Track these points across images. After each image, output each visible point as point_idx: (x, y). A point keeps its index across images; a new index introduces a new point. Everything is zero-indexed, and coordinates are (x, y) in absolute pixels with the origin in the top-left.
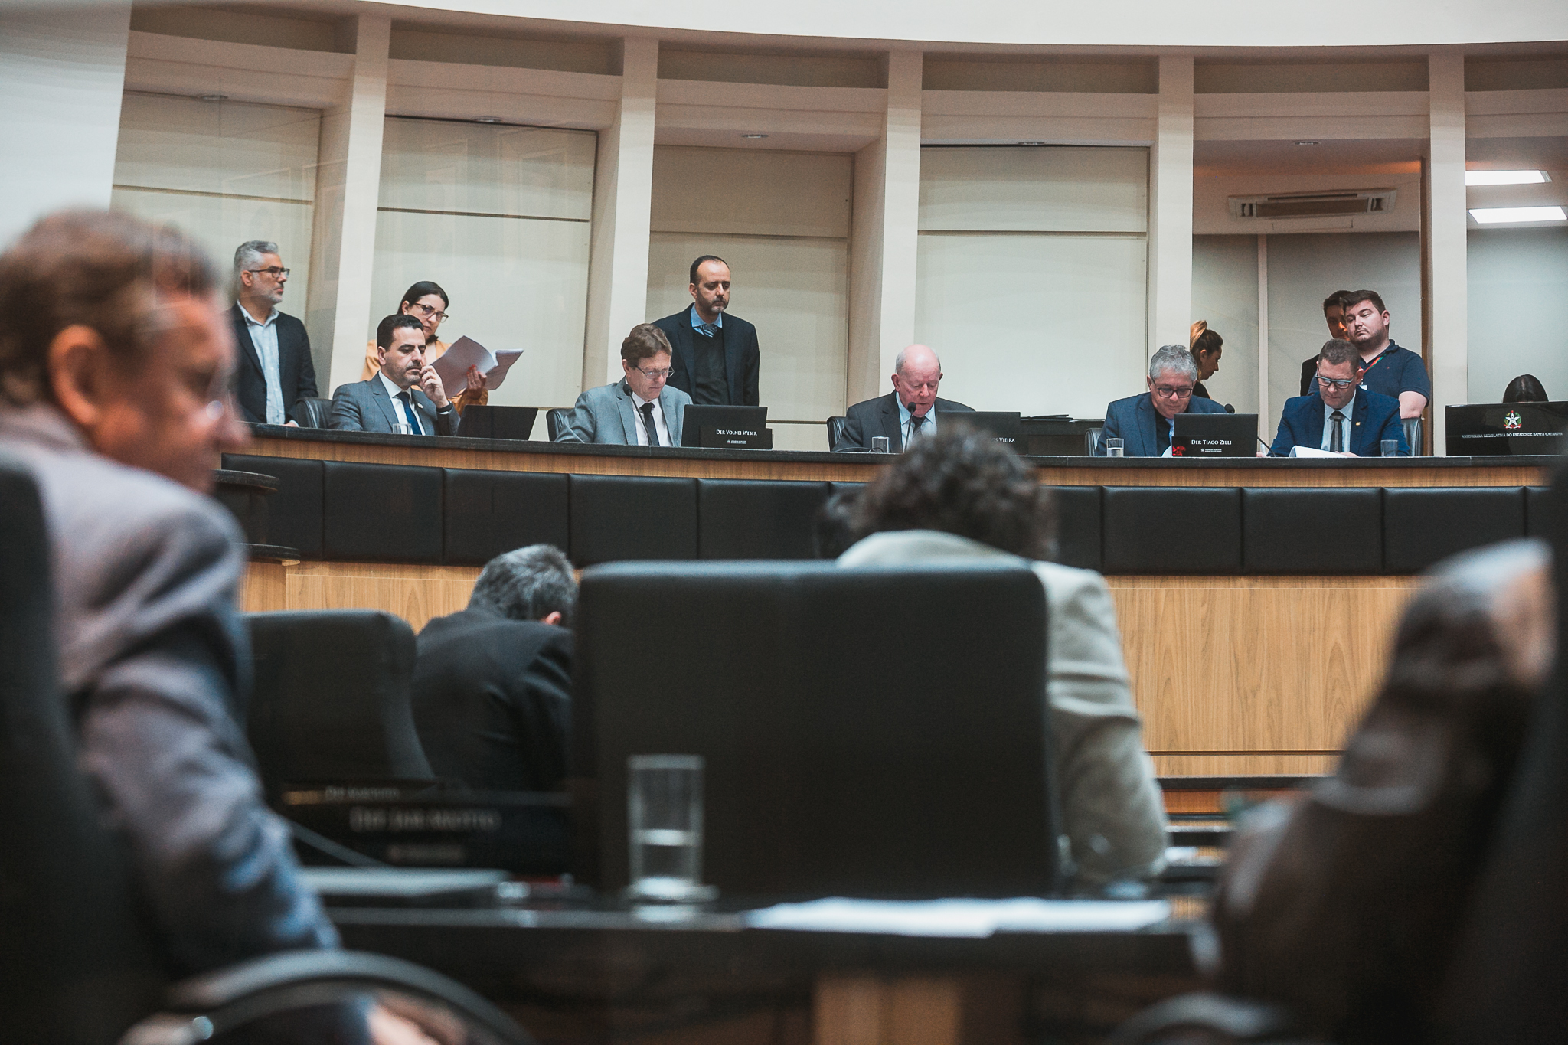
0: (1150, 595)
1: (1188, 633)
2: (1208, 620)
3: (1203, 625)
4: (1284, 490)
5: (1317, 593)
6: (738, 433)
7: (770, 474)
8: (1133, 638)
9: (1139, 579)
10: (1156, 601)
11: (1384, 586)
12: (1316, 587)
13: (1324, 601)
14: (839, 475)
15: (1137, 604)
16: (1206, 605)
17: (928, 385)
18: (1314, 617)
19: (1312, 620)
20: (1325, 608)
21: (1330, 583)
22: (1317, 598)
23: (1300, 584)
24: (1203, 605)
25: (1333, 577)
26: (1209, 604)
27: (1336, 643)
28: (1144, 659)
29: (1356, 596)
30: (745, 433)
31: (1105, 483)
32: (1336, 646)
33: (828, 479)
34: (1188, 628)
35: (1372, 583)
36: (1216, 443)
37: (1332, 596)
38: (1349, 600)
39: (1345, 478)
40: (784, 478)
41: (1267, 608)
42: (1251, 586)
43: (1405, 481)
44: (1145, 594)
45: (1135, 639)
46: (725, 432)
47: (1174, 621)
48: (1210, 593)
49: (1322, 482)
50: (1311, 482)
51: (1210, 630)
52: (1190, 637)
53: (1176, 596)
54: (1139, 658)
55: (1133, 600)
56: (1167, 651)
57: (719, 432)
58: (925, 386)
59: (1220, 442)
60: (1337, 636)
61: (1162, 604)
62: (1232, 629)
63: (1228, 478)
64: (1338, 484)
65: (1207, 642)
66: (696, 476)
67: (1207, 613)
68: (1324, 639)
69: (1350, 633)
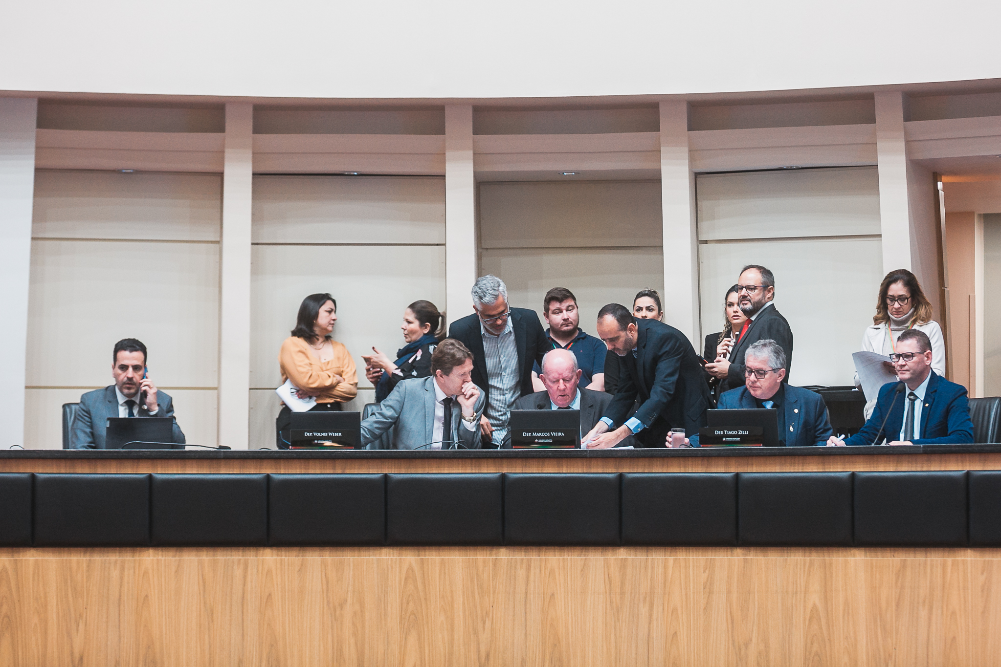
0: (660, 564)
1: (692, 595)
2: (708, 583)
3: (704, 588)
4: (772, 475)
5: (799, 561)
6: (325, 434)
7: (334, 468)
8: (645, 598)
9: (652, 549)
10: (665, 568)
11: (854, 556)
12: (799, 556)
13: (804, 568)
14: (395, 468)
15: (650, 570)
16: (707, 572)
17: (564, 380)
18: (796, 581)
19: (795, 585)
20: (806, 573)
21: (810, 553)
22: (799, 566)
23: (786, 554)
24: (704, 572)
25: (813, 548)
26: (709, 571)
27: (814, 604)
28: (654, 617)
29: (831, 564)
30: (330, 434)
31: (625, 470)
32: (815, 607)
33: (386, 471)
34: (691, 591)
35: (845, 553)
36: (734, 433)
37: (811, 564)
38: (825, 568)
39: (824, 463)
40: (347, 472)
41: (758, 574)
42: (745, 555)
43: (872, 465)
44: (656, 562)
45: (648, 599)
46: (313, 434)
47: (681, 584)
48: (711, 562)
49: (804, 467)
50: (796, 467)
51: (711, 592)
52: (694, 598)
53: (683, 564)
54: (651, 616)
55: (646, 568)
56: (675, 610)
57: (307, 434)
58: (561, 381)
59: (738, 432)
60: (815, 598)
61: (670, 571)
62: (729, 592)
63: (727, 465)
64: (818, 469)
65: (707, 603)
66: (268, 472)
67: (708, 579)
68: (805, 601)
69: (826, 597)
